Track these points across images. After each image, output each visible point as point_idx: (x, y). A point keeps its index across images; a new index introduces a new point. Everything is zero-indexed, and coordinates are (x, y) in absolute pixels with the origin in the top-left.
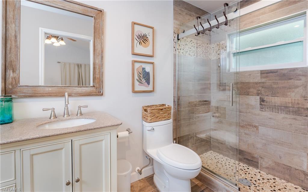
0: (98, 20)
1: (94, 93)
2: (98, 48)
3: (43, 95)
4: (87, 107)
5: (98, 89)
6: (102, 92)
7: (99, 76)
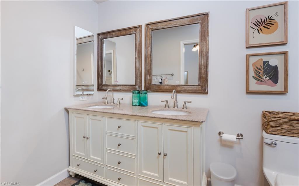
0: (204, 24)
1: (200, 91)
2: (204, 49)
3: (163, 91)
4: (191, 103)
5: (203, 88)
6: (207, 91)
7: (204, 75)
